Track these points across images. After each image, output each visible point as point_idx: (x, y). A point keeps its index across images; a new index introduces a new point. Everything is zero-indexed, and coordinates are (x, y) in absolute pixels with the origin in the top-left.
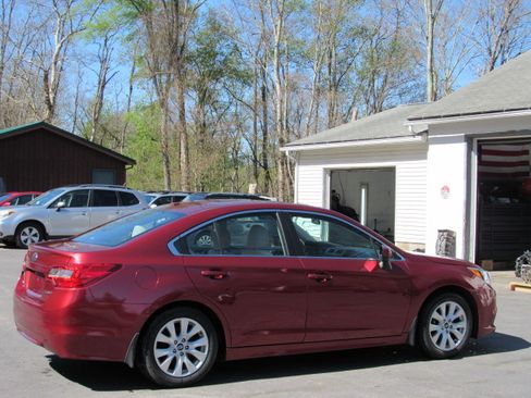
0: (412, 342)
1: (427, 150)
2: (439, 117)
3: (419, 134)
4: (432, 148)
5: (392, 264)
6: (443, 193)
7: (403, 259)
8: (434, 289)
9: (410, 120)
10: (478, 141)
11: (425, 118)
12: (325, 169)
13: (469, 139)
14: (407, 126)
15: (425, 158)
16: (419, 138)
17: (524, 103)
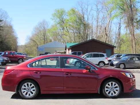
0: (99, 93)
5: (92, 71)
7: (97, 69)
8: (105, 78)
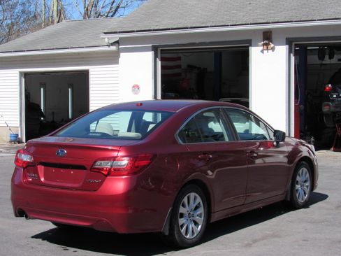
0: (289, 199)
1: (119, 57)
2: (133, 31)
3: (113, 44)
4: (123, 55)
6: (133, 90)
9: (105, 33)
10: (161, 50)
11: (120, 32)
12: (20, 72)
13: (155, 49)
14: (104, 38)
15: (117, 63)
16: (114, 48)
17: (203, 23)
